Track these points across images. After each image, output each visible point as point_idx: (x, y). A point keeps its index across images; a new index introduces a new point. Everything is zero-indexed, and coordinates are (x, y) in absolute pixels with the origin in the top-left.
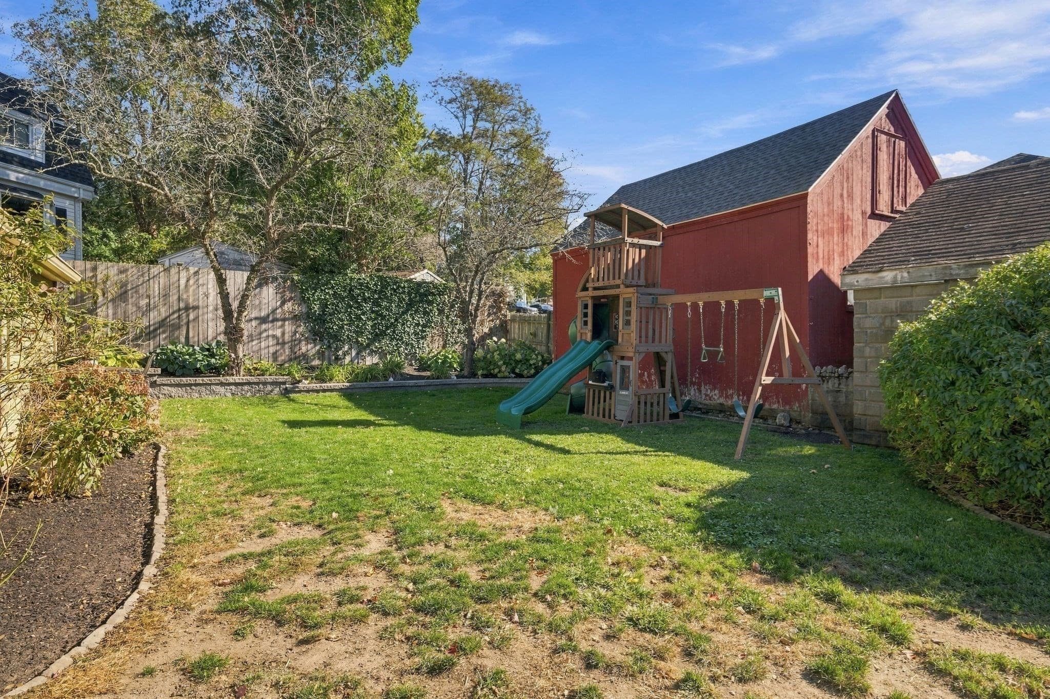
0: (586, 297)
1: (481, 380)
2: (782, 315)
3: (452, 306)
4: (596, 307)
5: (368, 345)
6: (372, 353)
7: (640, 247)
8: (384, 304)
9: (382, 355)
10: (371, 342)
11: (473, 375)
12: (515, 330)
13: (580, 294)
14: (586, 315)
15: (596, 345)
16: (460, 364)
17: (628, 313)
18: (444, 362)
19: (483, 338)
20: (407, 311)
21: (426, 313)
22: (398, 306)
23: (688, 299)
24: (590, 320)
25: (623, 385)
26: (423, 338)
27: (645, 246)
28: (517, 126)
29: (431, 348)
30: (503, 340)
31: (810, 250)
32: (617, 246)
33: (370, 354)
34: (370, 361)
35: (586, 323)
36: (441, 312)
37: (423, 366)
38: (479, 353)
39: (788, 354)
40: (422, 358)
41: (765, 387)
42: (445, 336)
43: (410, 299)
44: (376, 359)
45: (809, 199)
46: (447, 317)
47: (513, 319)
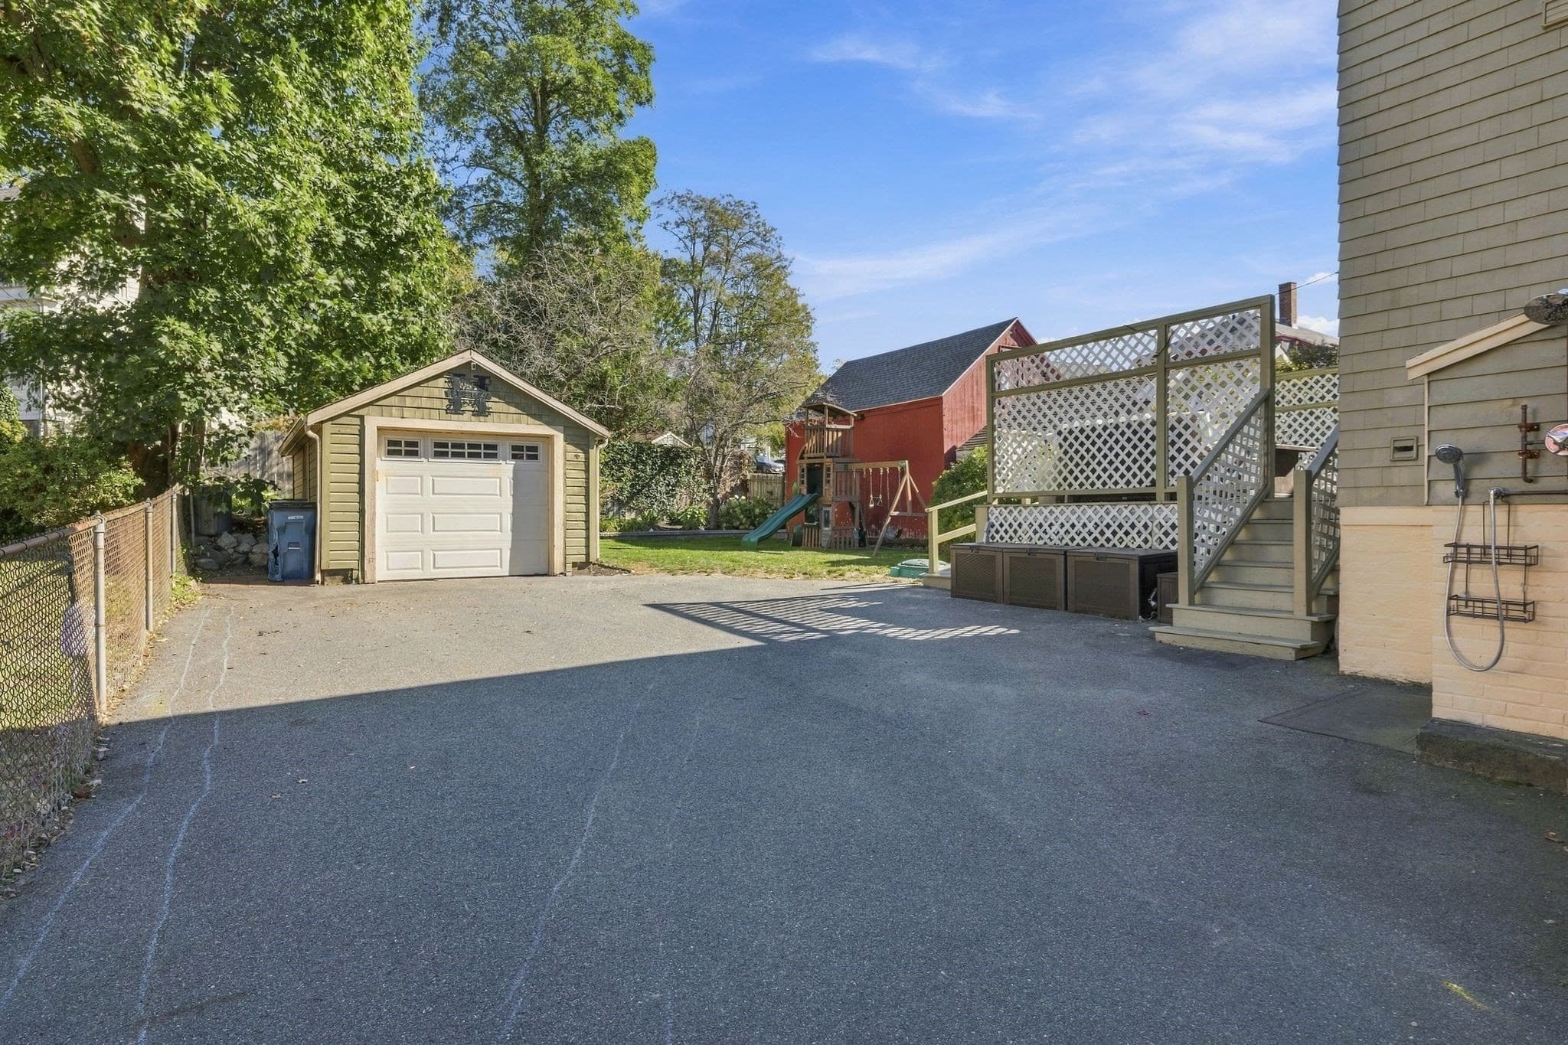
0: (804, 463)
1: (724, 531)
2: (908, 476)
3: (698, 468)
4: (809, 470)
5: (628, 503)
6: (630, 509)
7: (837, 430)
8: (640, 467)
9: (640, 512)
10: (630, 498)
11: (718, 527)
12: (755, 488)
13: (798, 462)
14: (803, 476)
15: (808, 497)
16: (706, 519)
17: (828, 475)
18: (693, 516)
19: (725, 497)
20: (659, 472)
21: (675, 475)
22: (652, 469)
23: (863, 466)
24: (805, 479)
25: (827, 523)
26: (672, 496)
27: (842, 430)
28: (754, 250)
29: (680, 504)
30: (743, 497)
31: (945, 433)
32: (821, 429)
33: (629, 510)
34: (630, 516)
35: (803, 482)
36: (688, 473)
37: (673, 521)
38: (723, 507)
39: (910, 498)
40: (673, 514)
41: (893, 517)
42: (691, 494)
43: (662, 463)
44: (633, 515)
45: (944, 400)
46: (694, 478)
47: (753, 479)
